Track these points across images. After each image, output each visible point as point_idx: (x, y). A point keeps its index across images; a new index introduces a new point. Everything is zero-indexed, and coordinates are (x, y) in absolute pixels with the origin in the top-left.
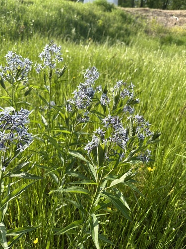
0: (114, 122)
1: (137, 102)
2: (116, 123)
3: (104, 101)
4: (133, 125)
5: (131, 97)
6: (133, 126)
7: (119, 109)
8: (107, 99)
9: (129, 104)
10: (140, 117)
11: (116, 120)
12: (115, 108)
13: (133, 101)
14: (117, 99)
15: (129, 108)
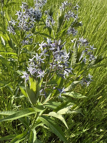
0: (53, 49)
1: (80, 25)
2: (56, 50)
3: (49, 23)
4: (77, 50)
5: (75, 19)
6: (77, 52)
7: (62, 31)
8: (51, 21)
9: (72, 27)
10: (85, 41)
11: (57, 45)
12: (58, 30)
13: (77, 23)
14: (61, 20)
15: (73, 30)
